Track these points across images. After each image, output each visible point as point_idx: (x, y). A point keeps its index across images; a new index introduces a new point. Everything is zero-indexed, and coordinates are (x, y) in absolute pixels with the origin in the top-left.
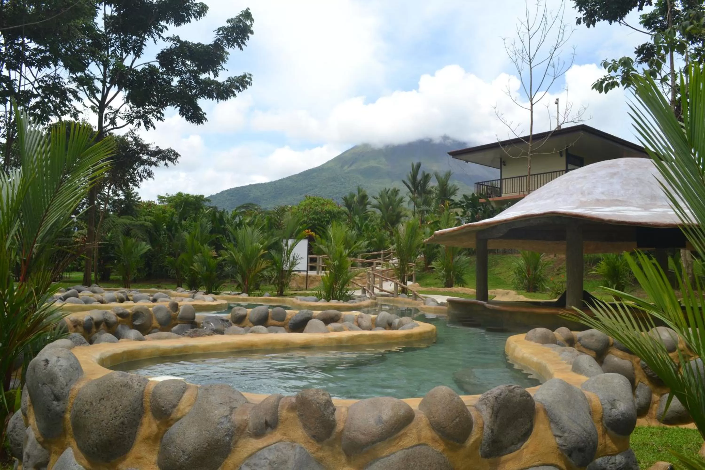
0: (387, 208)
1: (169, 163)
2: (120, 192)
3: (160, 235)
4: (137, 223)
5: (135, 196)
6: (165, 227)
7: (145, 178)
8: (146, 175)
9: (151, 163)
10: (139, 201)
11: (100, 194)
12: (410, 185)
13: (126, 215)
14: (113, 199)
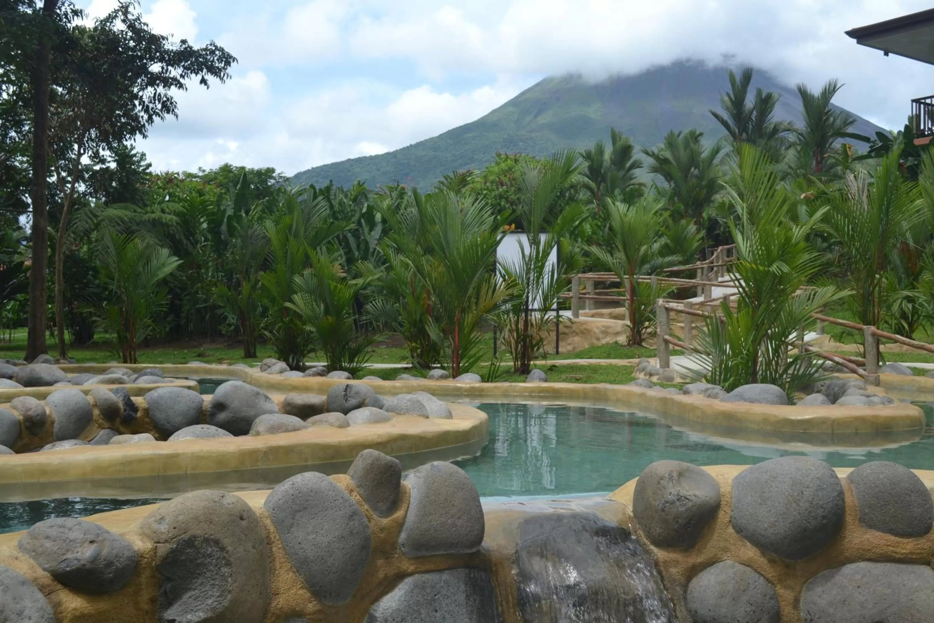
0: (686, 172)
1: (210, 78)
2: (106, 153)
3: (197, 242)
4: (146, 217)
5: (139, 162)
6: (205, 225)
7: (157, 114)
8: (159, 106)
9: (168, 82)
10: (148, 171)
11: (65, 159)
12: (731, 122)
13: (121, 201)
14: (93, 170)
